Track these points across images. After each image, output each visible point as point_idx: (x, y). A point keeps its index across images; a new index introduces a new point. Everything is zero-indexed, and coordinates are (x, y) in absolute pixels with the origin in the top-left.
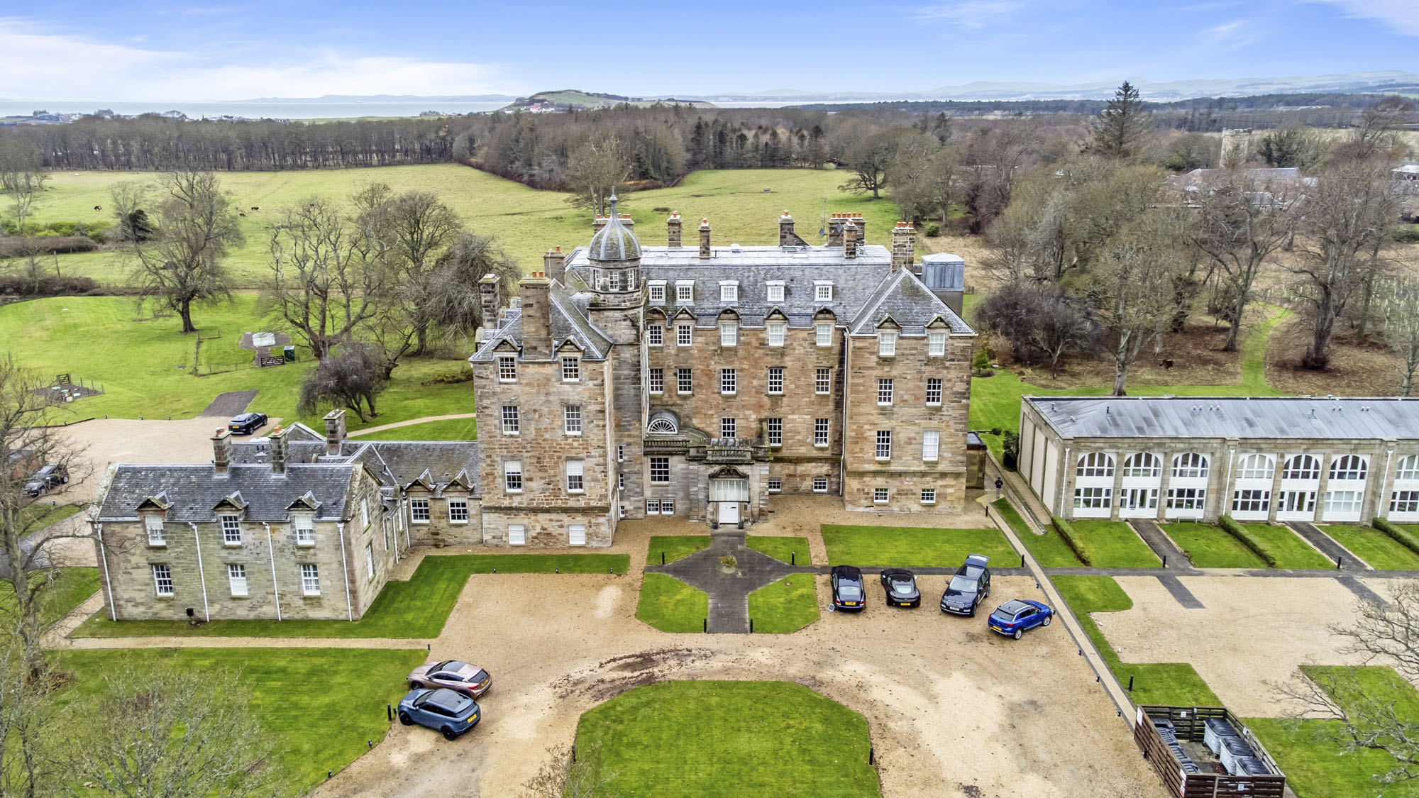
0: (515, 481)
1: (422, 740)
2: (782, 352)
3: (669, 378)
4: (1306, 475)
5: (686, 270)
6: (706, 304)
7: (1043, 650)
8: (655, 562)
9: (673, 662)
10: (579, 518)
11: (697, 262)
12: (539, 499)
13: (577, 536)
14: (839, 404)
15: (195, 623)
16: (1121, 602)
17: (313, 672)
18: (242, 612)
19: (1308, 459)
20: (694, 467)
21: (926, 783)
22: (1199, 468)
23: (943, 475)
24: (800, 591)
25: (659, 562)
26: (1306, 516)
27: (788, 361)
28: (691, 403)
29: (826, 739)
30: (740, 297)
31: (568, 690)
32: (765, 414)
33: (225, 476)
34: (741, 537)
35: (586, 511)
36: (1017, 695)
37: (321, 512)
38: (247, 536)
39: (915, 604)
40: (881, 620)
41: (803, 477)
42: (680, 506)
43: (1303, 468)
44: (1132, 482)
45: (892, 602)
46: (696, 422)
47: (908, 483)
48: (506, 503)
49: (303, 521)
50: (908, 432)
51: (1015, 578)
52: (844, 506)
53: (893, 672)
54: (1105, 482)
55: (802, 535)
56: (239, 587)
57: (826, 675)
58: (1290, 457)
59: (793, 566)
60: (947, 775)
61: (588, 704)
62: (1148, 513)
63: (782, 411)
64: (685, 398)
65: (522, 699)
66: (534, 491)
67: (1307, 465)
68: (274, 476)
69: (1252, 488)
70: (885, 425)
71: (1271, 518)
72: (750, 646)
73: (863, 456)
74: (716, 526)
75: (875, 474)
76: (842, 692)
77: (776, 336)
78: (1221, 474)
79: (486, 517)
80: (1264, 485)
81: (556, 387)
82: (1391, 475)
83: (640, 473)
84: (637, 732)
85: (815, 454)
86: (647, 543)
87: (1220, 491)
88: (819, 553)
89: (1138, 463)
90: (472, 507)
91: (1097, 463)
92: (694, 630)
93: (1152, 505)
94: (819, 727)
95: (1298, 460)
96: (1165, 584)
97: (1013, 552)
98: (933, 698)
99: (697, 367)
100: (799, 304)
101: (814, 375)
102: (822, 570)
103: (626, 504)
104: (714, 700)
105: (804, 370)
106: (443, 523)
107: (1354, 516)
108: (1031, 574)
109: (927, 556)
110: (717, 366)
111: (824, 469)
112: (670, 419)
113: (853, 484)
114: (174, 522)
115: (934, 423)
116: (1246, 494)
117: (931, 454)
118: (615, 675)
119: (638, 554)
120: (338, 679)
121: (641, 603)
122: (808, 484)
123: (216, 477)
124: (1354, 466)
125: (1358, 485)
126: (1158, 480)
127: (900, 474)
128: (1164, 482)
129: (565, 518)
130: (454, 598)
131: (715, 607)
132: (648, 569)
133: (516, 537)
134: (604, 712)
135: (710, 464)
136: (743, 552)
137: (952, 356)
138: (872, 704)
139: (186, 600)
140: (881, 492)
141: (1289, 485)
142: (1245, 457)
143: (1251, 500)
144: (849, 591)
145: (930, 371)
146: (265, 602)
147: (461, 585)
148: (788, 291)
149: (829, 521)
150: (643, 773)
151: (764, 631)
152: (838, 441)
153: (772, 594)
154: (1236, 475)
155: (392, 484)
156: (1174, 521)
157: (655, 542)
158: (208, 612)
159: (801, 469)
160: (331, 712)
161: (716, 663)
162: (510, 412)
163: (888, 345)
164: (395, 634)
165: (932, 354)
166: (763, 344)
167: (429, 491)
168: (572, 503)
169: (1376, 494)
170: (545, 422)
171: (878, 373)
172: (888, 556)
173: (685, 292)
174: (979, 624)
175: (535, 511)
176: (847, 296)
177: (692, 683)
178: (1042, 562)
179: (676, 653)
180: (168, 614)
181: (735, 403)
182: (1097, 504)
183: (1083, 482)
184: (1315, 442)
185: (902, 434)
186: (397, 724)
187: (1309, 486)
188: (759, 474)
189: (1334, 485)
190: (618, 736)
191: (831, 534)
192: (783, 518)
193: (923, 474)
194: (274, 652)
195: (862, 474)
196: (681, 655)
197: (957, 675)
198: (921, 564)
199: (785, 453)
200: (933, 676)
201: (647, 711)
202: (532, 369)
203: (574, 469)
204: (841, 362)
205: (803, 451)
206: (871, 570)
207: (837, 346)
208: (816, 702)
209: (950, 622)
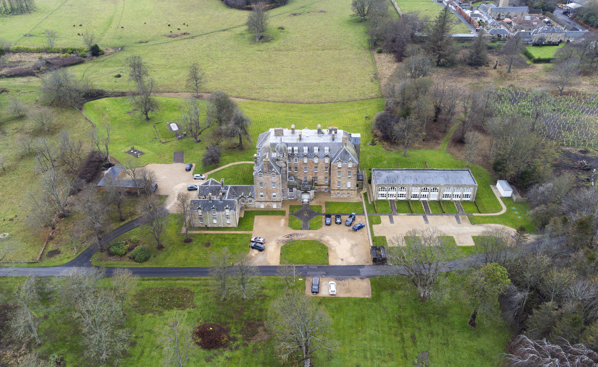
0: (262, 196)
1: (256, 251)
2: (317, 164)
3: (292, 169)
4: (426, 191)
5: (296, 144)
6: (301, 153)
7: (361, 233)
8: (291, 213)
9: (296, 236)
10: (275, 203)
11: (298, 142)
12: (267, 200)
13: (275, 206)
14: (330, 174)
15: (207, 228)
16: (379, 222)
17: (233, 239)
18: (215, 226)
19: (427, 188)
20: (298, 191)
21: (336, 258)
22: (404, 190)
23: (352, 190)
24: (319, 220)
25: (292, 213)
26: (426, 199)
27: (319, 166)
28: (297, 174)
29: (321, 251)
30: (308, 151)
31: (278, 242)
32: (313, 176)
33: (211, 202)
34: (308, 205)
35: (276, 202)
36: (354, 242)
37: (230, 210)
38: (217, 213)
39: (340, 223)
40: (334, 227)
41: (322, 189)
42: (295, 197)
43: (425, 190)
44: (390, 193)
45: (336, 223)
46: (298, 178)
47: (344, 192)
48: (260, 200)
49: (227, 211)
50: (344, 182)
51: (361, 216)
52: (330, 196)
53: (334, 238)
54: (385, 193)
55: (321, 204)
56: (215, 221)
57: (323, 239)
58: (423, 188)
59: (319, 214)
60: (339, 257)
61: (282, 245)
62: (394, 198)
63: (317, 176)
64: (296, 173)
65: (271, 244)
66: (266, 198)
67: (426, 189)
68: (220, 202)
69: (415, 194)
70: (339, 180)
71: (419, 199)
72: (310, 233)
73: (335, 186)
74: (303, 202)
75: (337, 190)
76: (325, 242)
77: (316, 160)
78: (409, 191)
79: (256, 203)
80: (418, 193)
81: (270, 179)
82: (443, 191)
83: (287, 191)
84: (290, 250)
85: (325, 184)
86: (289, 207)
87: (408, 195)
88: (324, 210)
89: (392, 189)
90: (253, 201)
91: (383, 189)
92: (299, 229)
93: (395, 197)
94: (320, 249)
95: (424, 189)
96: (390, 217)
97: (363, 209)
98: (339, 243)
99: (299, 167)
100: (321, 154)
101: (324, 169)
102: (324, 214)
103: (284, 197)
104: (303, 244)
105: (322, 167)
106: (247, 204)
107: (436, 199)
108: (365, 215)
109: (345, 211)
110: (303, 167)
111: (327, 187)
112: (293, 178)
113: (332, 192)
114: (204, 211)
115: (350, 180)
116: (414, 195)
117: (349, 185)
118: (286, 239)
119: (287, 210)
120: (238, 240)
121: (289, 223)
122: (323, 190)
123: (209, 202)
124: (436, 189)
125: (437, 193)
126: (396, 192)
127: (342, 190)
128: (397, 193)
129: (272, 203)
130: (253, 221)
131: (303, 224)
132: (290, 214)
133: (262, 206)
134: (285, 246)
135: (302, 191)
136: (308, 210)
137: (353, 167)
138: (329, 244)
139: (205, 224)
140: (338, 193)
141: (423, 193)
142: (414, 188)
143: (415, 196)
144: (328, 221)
145: (348, 170)
146: (220, 224)
147: (254, 219)
148: (319, 150)
149: (326, 200)
150: (292, 257)
151: (312, 229)
152: (330, 181)
153: (314, 221)
154: (411, 191)
155: (237, 197)
156: (399, 200)
157: (291, 207)
158: (209, 226)
159: (322, 187)
160: (239, 246)
161: (303, 236)
162: (261, 183)
163: (340, 165)
164: (245, 230)
165: (349, 167)
166: (313, 162)
167: (244, 198)
168: (274, 200)
169: (440, 195)
170: (268, 186)
171: (338, 170)
172: (337, 211)
173: (296, 150)
174: (351, 228)
175: (266, 202)
176: (332, 151)
177: (299, 241)
178: (368, 211)
179: (296, 234)
180: (202, 226)
181: (307, 174)
182: (383, 196)
183: (380, 192)
184: (428, 185)
185: (343, 182)
186: (251, 248)
187: (427, 193)
188: (312, 192)
189: (432, 193)
190: (287, 250)
191: (327, 204)
192: (317, 200)
193: (347, 190)
194: (224, 234)
195: (335, 190)
196: (297, 235)
197: (345, 239)
198: (344, 213)
199: (318, 184)
200: (341, 239)
201: (292, 246)
202: (265, 176)
203: (274, 194)
204: (330, 166)
205: (322, 183)
206: (333, 214)
207: (329, 163)
208: (320, 244)
209: (346, 227)
